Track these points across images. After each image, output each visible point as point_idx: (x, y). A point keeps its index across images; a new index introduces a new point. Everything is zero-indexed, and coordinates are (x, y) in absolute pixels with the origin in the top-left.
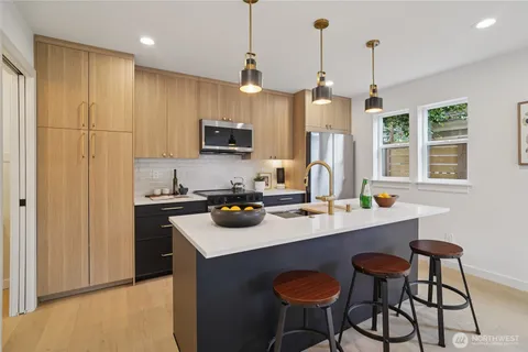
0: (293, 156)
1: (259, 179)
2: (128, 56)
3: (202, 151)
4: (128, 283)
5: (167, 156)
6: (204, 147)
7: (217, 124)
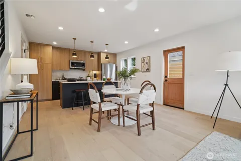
0: (98, 70)
1: (88, 77)
2: (50, 45)
3: (71, 68)
4: (50, 100)
5: (61, 70)
6: (71, 67)
7: (75, 61)
